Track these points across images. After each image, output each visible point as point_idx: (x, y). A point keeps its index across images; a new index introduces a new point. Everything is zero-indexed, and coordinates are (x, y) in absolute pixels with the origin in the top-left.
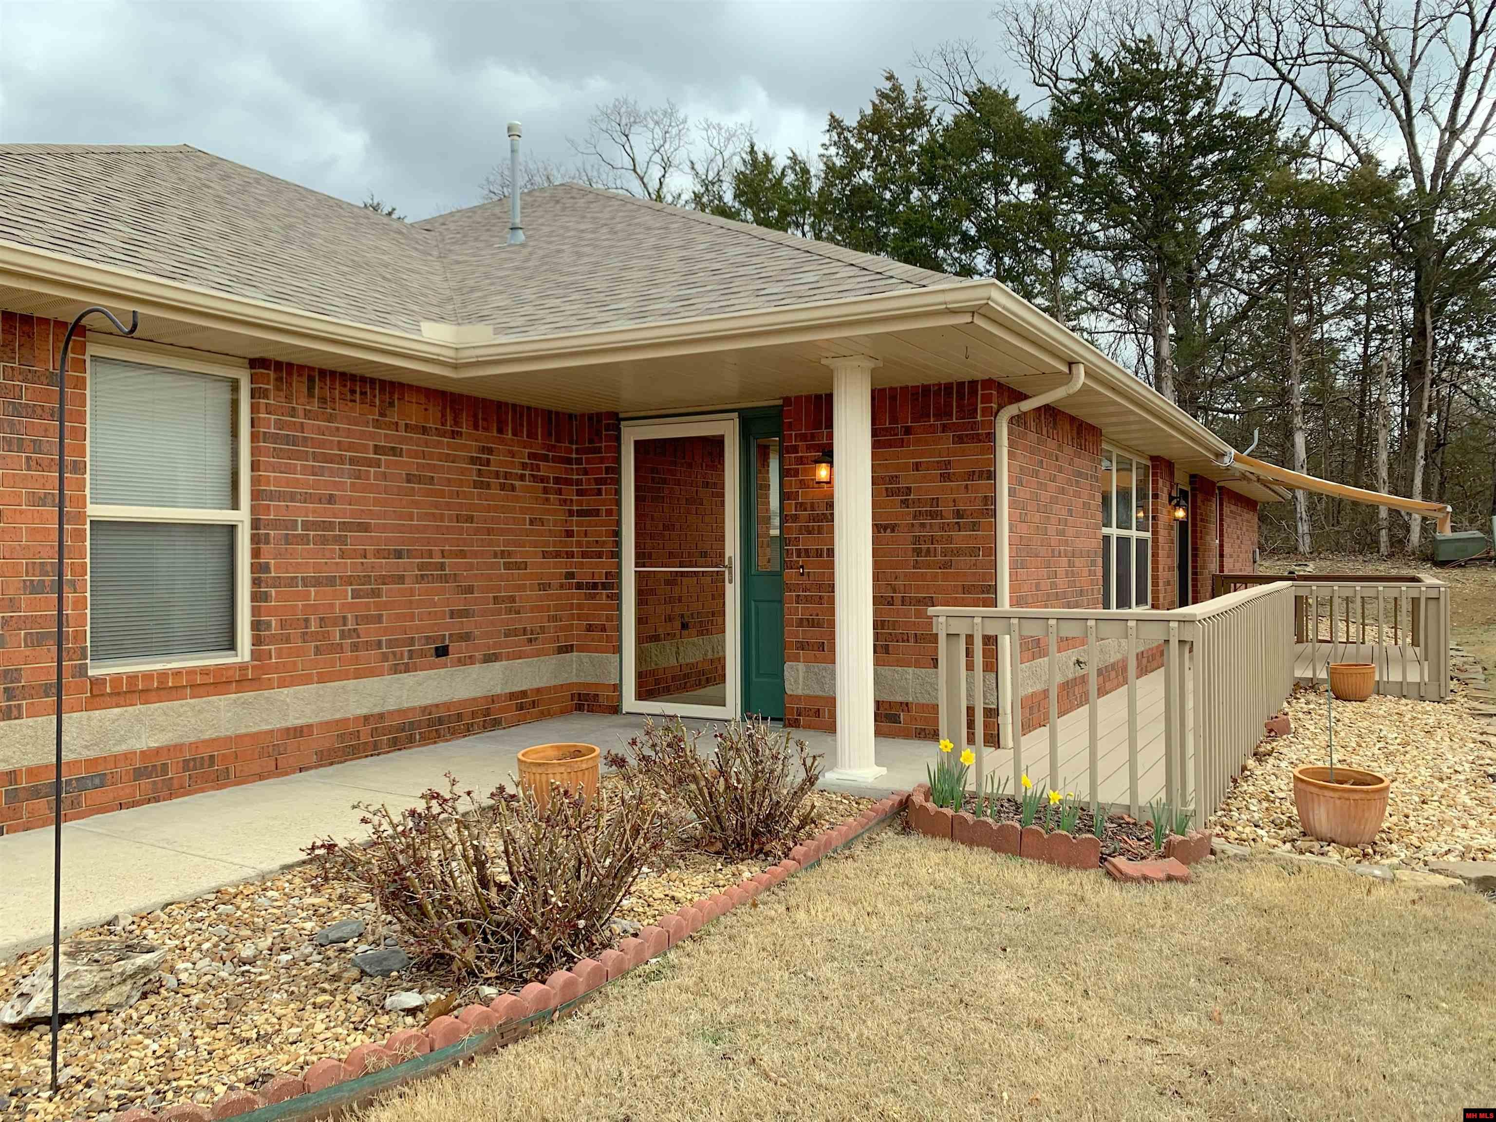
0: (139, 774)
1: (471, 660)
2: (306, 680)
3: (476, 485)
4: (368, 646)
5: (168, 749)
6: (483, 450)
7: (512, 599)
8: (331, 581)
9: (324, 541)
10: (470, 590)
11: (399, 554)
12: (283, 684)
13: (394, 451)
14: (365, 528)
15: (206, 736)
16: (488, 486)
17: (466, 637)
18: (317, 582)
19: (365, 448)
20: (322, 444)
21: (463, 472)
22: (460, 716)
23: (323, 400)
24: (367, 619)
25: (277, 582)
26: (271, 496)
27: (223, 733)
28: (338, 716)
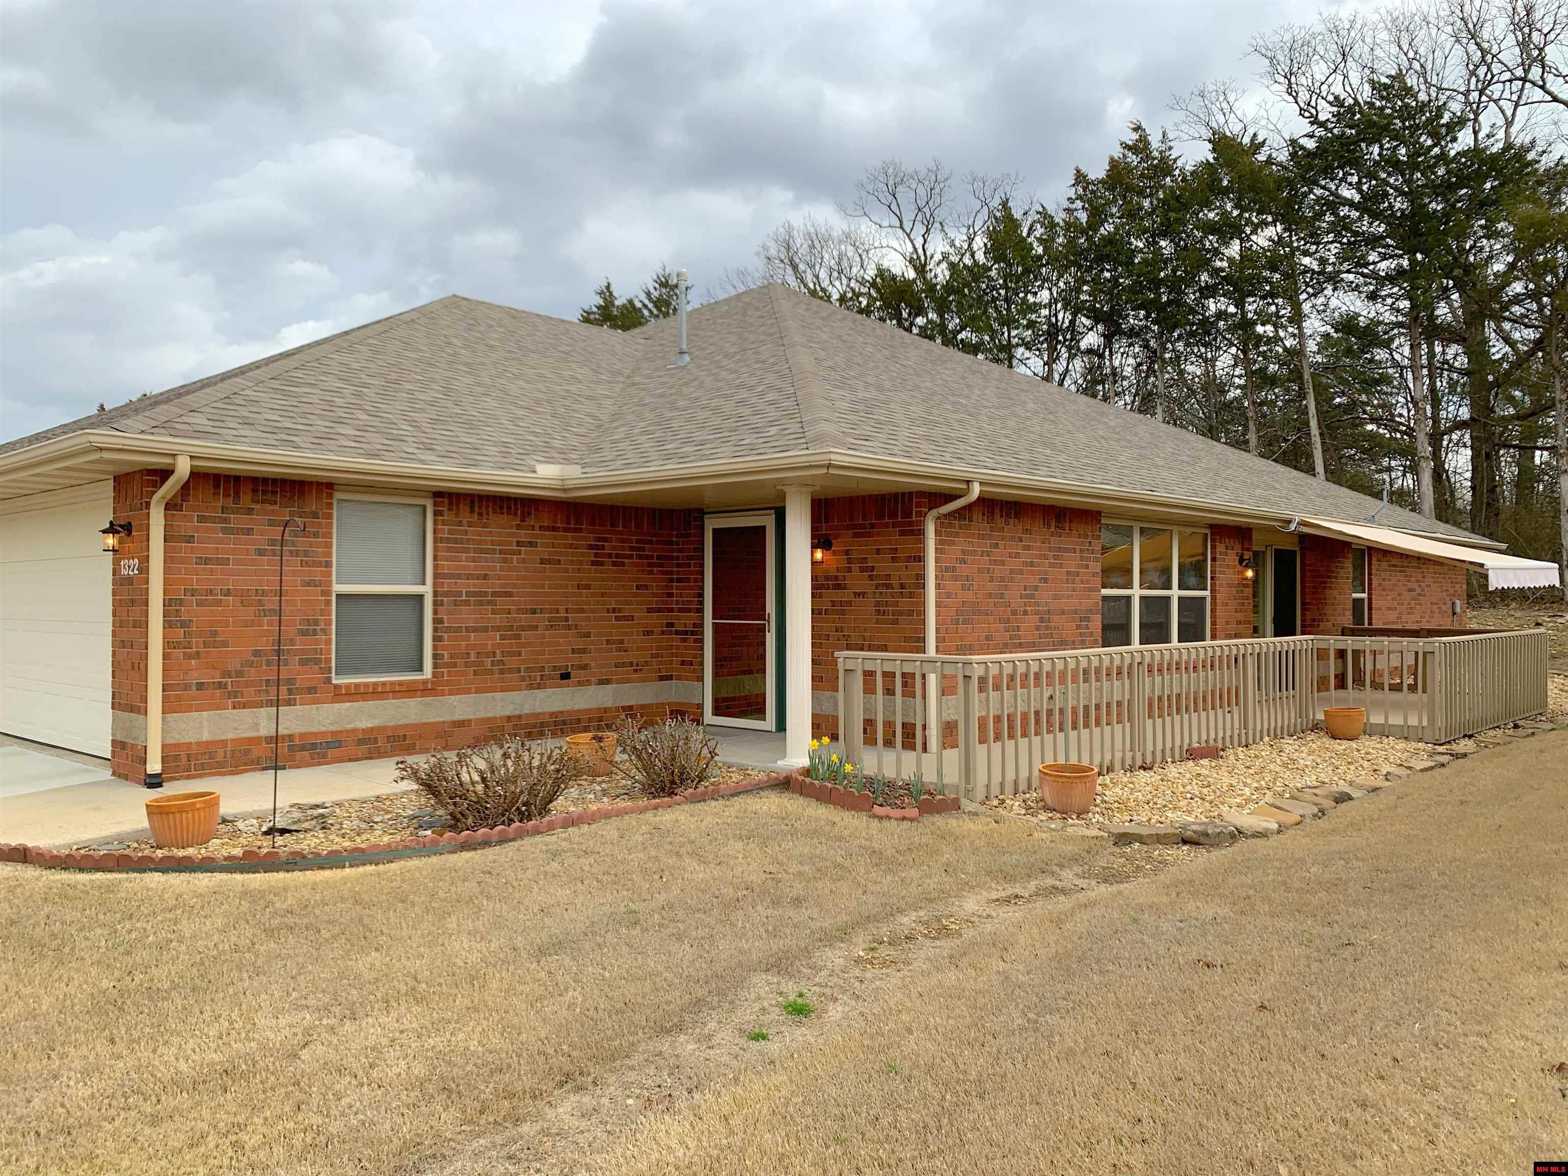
0: (361, 742)
1: (588, 683)
2: (467, 691)
3: (593, 563)
4: (510, 671)
5: (379, 728)
6: (599, 540)
7: (622, 642)
8: (485, 629)
9: (481, 603)
10: (588, 635)
11: (534, 612)
12: (451, 693)
13: (531, 544)
14: (510, 595)
15: (400, 723)
16: (602, 564)
17: (585, 667)
18: (475, 630)
19: (510, 543)
20: (480, 542)
21: (582, 554)
22: (579, 721)
23: (480, 514)
24: (511, 654)
25: (448, 630)
26: (445, 576)
27: (412, 721)
28: (489, 715)
